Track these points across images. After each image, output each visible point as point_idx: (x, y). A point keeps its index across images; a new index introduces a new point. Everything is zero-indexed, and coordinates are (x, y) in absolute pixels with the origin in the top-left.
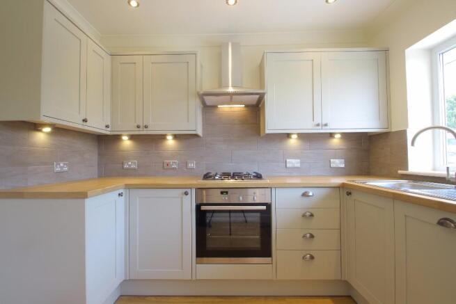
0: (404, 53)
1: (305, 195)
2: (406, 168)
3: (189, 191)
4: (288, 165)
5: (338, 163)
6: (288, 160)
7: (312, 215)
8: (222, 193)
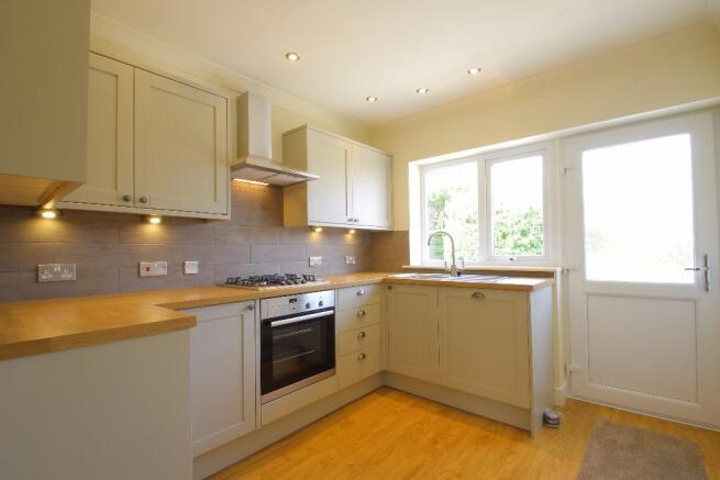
0: (407, 166)
1: (359, 294)
2: (408, 263)
3: (252, 303)
4: (312, 264)
5: (351, 260)
6: (312, 258)
7: (364, 313)
8: (291, 301)
